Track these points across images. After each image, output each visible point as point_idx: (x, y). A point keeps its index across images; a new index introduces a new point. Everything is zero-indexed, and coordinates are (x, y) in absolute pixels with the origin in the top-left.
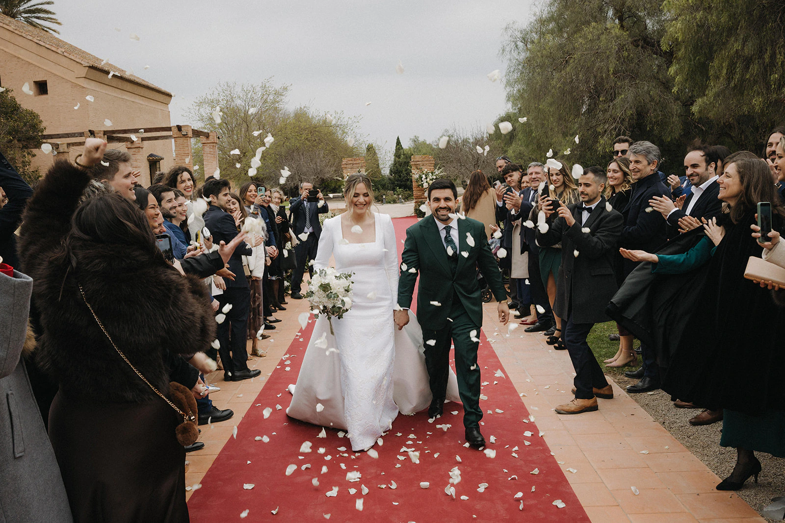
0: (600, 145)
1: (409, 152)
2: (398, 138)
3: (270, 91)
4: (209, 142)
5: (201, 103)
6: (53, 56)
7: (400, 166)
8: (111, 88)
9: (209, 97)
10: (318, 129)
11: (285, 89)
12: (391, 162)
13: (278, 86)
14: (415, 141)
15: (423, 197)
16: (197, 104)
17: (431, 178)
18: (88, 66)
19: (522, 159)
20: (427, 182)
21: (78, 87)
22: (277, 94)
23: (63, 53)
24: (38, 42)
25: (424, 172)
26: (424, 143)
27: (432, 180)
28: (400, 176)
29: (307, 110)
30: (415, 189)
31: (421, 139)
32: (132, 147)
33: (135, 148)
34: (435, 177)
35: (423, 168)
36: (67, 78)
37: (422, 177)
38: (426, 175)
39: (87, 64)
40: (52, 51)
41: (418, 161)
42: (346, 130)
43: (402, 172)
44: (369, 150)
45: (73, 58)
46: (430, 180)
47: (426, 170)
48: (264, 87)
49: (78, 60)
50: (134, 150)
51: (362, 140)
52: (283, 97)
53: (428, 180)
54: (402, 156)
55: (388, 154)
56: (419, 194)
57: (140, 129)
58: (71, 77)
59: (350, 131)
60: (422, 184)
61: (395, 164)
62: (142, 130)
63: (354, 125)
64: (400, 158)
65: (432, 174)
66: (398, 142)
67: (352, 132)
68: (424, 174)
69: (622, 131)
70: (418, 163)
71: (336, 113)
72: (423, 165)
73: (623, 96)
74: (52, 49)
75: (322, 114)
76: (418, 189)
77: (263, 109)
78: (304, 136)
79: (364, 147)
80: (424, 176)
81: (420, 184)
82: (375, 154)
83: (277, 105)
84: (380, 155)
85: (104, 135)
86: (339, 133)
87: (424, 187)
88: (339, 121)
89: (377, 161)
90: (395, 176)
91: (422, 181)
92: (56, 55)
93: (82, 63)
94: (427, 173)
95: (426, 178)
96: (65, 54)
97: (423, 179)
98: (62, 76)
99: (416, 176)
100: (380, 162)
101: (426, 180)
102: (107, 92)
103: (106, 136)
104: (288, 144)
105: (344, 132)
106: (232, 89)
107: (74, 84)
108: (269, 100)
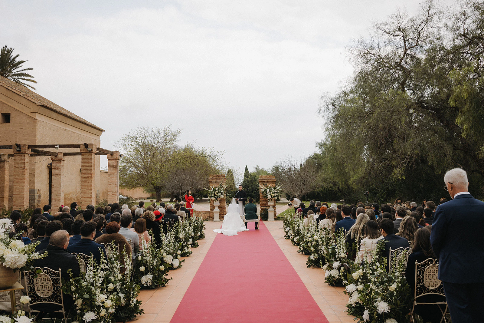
0: (395, 174)
1: (254, 175)
2: (246, 166)
3: (169, 133)
4: (113, 158)
5: (125, 138)
6: (16, 98)
7: (248, 183)
8: (58, 121)
9: (131, 135)
10: (197, 157)
11: (179, 132)
12: (242, 180)
13: (174, 131)
14: (256, 168)
15: (266, 205)
16: (123, 139)
17: (273, 191)
18: (40, 105)
19: (325, 182)
20: (270, 195)
21: (32, 119)
22: (173, 135)
23: (24, 95)
24: (7, 87)
25: (268, 187)
26: (262, 170)
27: (274, 193)
28: (248, 189)
29: (192, 147)
30: (261, 199)
31: (260, 168)
32: (56, 159)
33: (58, 160)
34: (276, 191)
35: (268, 184)
36: (25, 112)
37: (267, 191)
38: (270, 190)
39: (39, 104)
40: (17, 94)
41: (264, 179)
42: (215, 159)
43: (249, 186)
44: (229, 172)
45: (30, 99)
46: (273, 193)
47: (270, 186)
48: (165, 130)
49: (33, 101)
50: (57, 162)
51: (225, 166)
52: (177, 137)
53: (271, 193)
54: (250, 177)
55: (241, 176)
56: (264, 203)
57: (57, 145)
58: (27, 111)
59: (218, 160)
60: (267, 196)
61: (245, 181)
62: (58, 146)
63: (220, 157)
64: (248, 178)
65: (274, 189)
66: (246, 169)
67: (219, 160)
68: (268, 189)
69: (410, 165)
70: (264, 180)
71: (209, 148)
72: (268, 182)
73: (412, 140)
74: (17, 93)
75: (201, 148)
76: (263, 199)
77: (164, 144)
78: (188, 162)
79: (226, 170)
80: (268, 190)
81: (265, 195)
82: (232, 175)
83: (173, 142)
84: (235, 176)
85: (28, 148)
86: (210, 161)
87: (268, 198)
88: (211, 153)
89: (233, 179)
90: (245, 189)
91: (267, 194)
92: (18, 97)
93: (36, 103)
94: (270, 188)
95: (270, 192)
96: (25, 96)
97: (267, 192)
98: (21, 111)
99: (263, 190)
100: (235, 180)
101: (269, 193)
102: (53, 124)
103: (30, 149)
104: (178, 166)
105: (214, 160)
106: (146, 131)
107: (29, 117)
108: (168, 139)
